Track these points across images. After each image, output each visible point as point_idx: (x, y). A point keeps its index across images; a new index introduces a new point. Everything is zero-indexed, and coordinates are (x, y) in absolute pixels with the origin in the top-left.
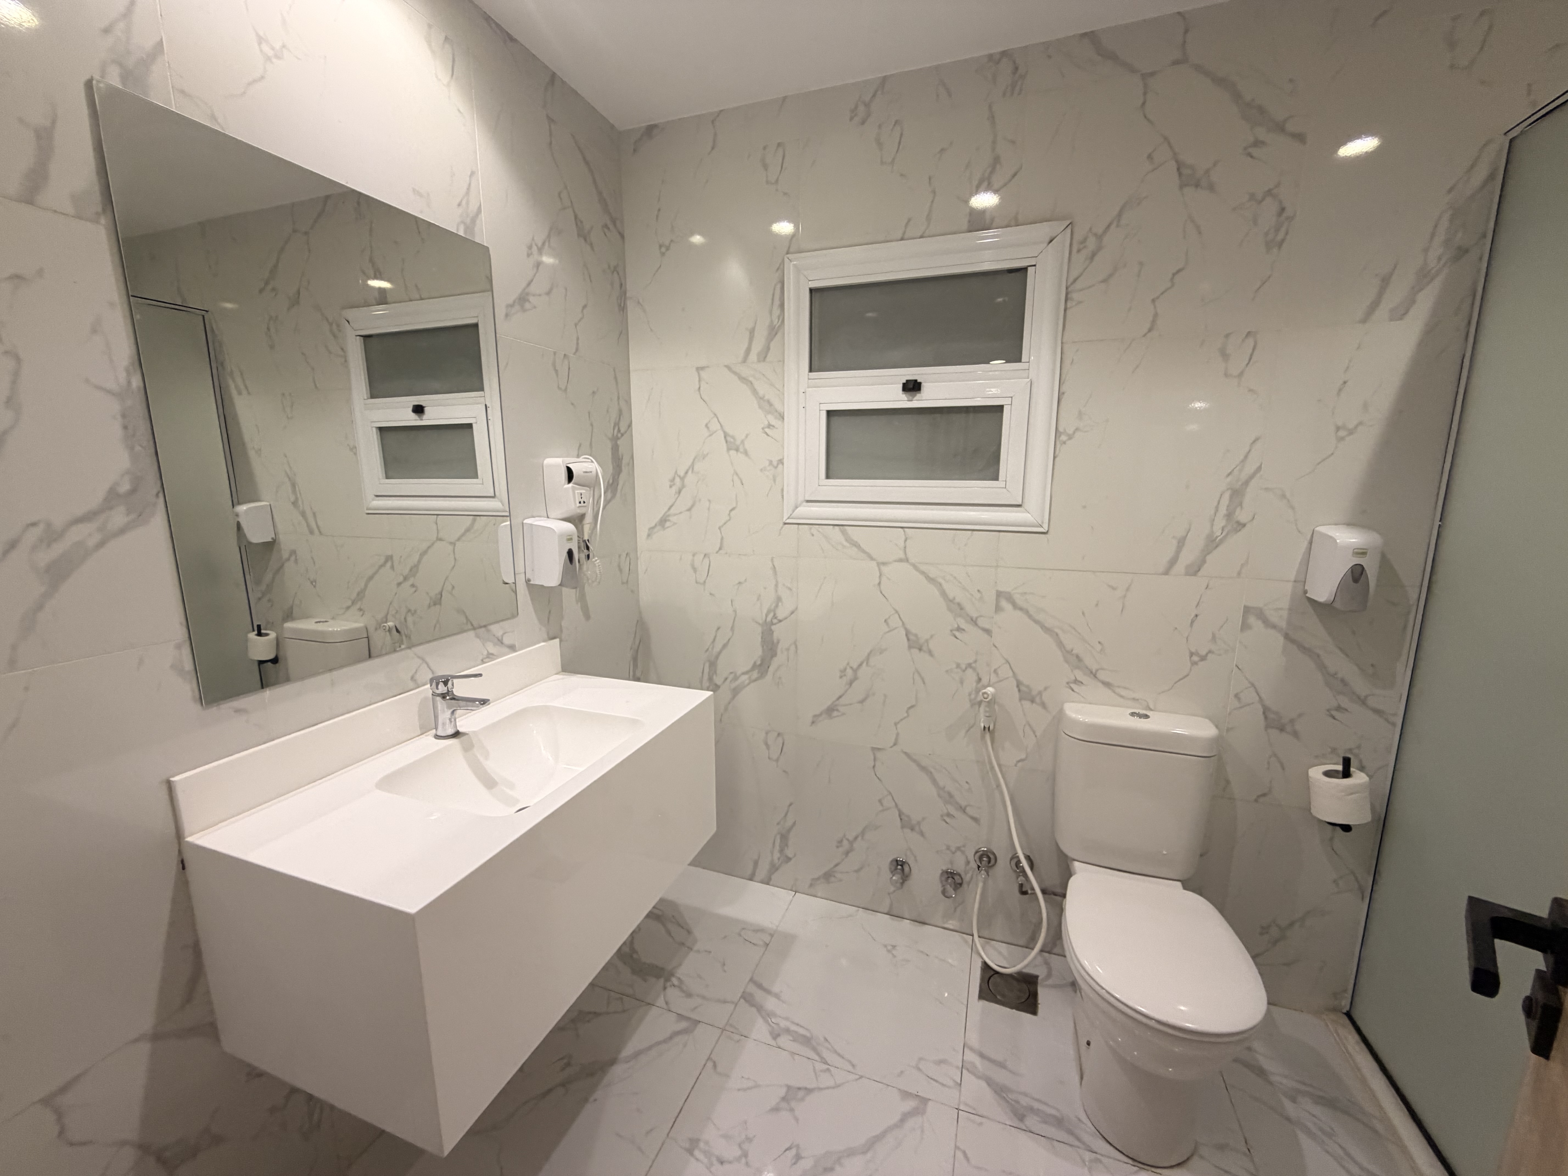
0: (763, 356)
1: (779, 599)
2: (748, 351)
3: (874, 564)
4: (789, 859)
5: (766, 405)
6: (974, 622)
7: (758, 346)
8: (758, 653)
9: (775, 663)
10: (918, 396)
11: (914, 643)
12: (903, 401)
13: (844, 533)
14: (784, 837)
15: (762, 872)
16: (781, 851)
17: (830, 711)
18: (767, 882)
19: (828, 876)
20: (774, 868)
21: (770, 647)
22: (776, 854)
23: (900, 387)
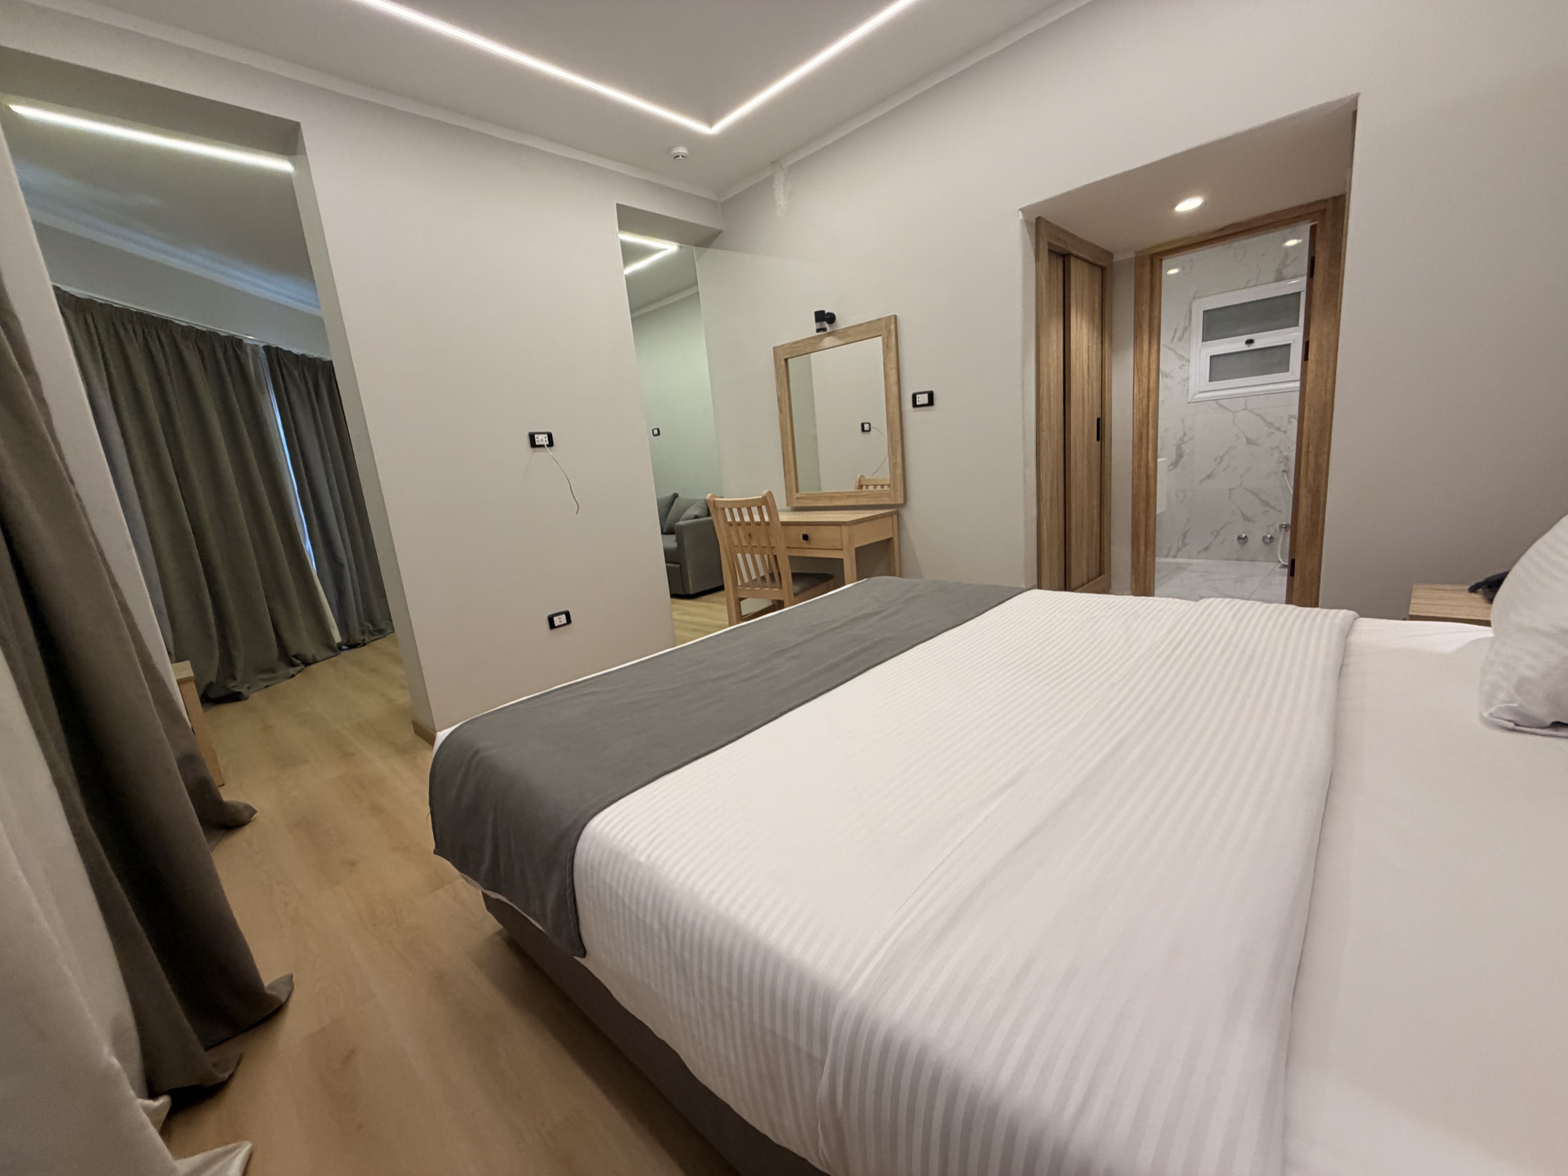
0: (1180, 339)
1: (1185, 434)
2: (1174, 337)
3: (1231, 413)
4: (1187, 543)
5: (1181, 357)
6: (1278, 429)
7: (1178, 335)
8: (1174, 457)
9: (1183, 459)
10: (1252, 345)
11: (1250, 442)
12: (1246, 348)
13: (1217, 403)
14: (1185, 536)
15: (1173, 553)
16: (1183, 542)
17: (1209, 477)
18: (1174, 557)
19: (1206, 549)
20: (1179, 550)
21: (1180, 455)
22: (1180, 543)
23: (1244, 342)
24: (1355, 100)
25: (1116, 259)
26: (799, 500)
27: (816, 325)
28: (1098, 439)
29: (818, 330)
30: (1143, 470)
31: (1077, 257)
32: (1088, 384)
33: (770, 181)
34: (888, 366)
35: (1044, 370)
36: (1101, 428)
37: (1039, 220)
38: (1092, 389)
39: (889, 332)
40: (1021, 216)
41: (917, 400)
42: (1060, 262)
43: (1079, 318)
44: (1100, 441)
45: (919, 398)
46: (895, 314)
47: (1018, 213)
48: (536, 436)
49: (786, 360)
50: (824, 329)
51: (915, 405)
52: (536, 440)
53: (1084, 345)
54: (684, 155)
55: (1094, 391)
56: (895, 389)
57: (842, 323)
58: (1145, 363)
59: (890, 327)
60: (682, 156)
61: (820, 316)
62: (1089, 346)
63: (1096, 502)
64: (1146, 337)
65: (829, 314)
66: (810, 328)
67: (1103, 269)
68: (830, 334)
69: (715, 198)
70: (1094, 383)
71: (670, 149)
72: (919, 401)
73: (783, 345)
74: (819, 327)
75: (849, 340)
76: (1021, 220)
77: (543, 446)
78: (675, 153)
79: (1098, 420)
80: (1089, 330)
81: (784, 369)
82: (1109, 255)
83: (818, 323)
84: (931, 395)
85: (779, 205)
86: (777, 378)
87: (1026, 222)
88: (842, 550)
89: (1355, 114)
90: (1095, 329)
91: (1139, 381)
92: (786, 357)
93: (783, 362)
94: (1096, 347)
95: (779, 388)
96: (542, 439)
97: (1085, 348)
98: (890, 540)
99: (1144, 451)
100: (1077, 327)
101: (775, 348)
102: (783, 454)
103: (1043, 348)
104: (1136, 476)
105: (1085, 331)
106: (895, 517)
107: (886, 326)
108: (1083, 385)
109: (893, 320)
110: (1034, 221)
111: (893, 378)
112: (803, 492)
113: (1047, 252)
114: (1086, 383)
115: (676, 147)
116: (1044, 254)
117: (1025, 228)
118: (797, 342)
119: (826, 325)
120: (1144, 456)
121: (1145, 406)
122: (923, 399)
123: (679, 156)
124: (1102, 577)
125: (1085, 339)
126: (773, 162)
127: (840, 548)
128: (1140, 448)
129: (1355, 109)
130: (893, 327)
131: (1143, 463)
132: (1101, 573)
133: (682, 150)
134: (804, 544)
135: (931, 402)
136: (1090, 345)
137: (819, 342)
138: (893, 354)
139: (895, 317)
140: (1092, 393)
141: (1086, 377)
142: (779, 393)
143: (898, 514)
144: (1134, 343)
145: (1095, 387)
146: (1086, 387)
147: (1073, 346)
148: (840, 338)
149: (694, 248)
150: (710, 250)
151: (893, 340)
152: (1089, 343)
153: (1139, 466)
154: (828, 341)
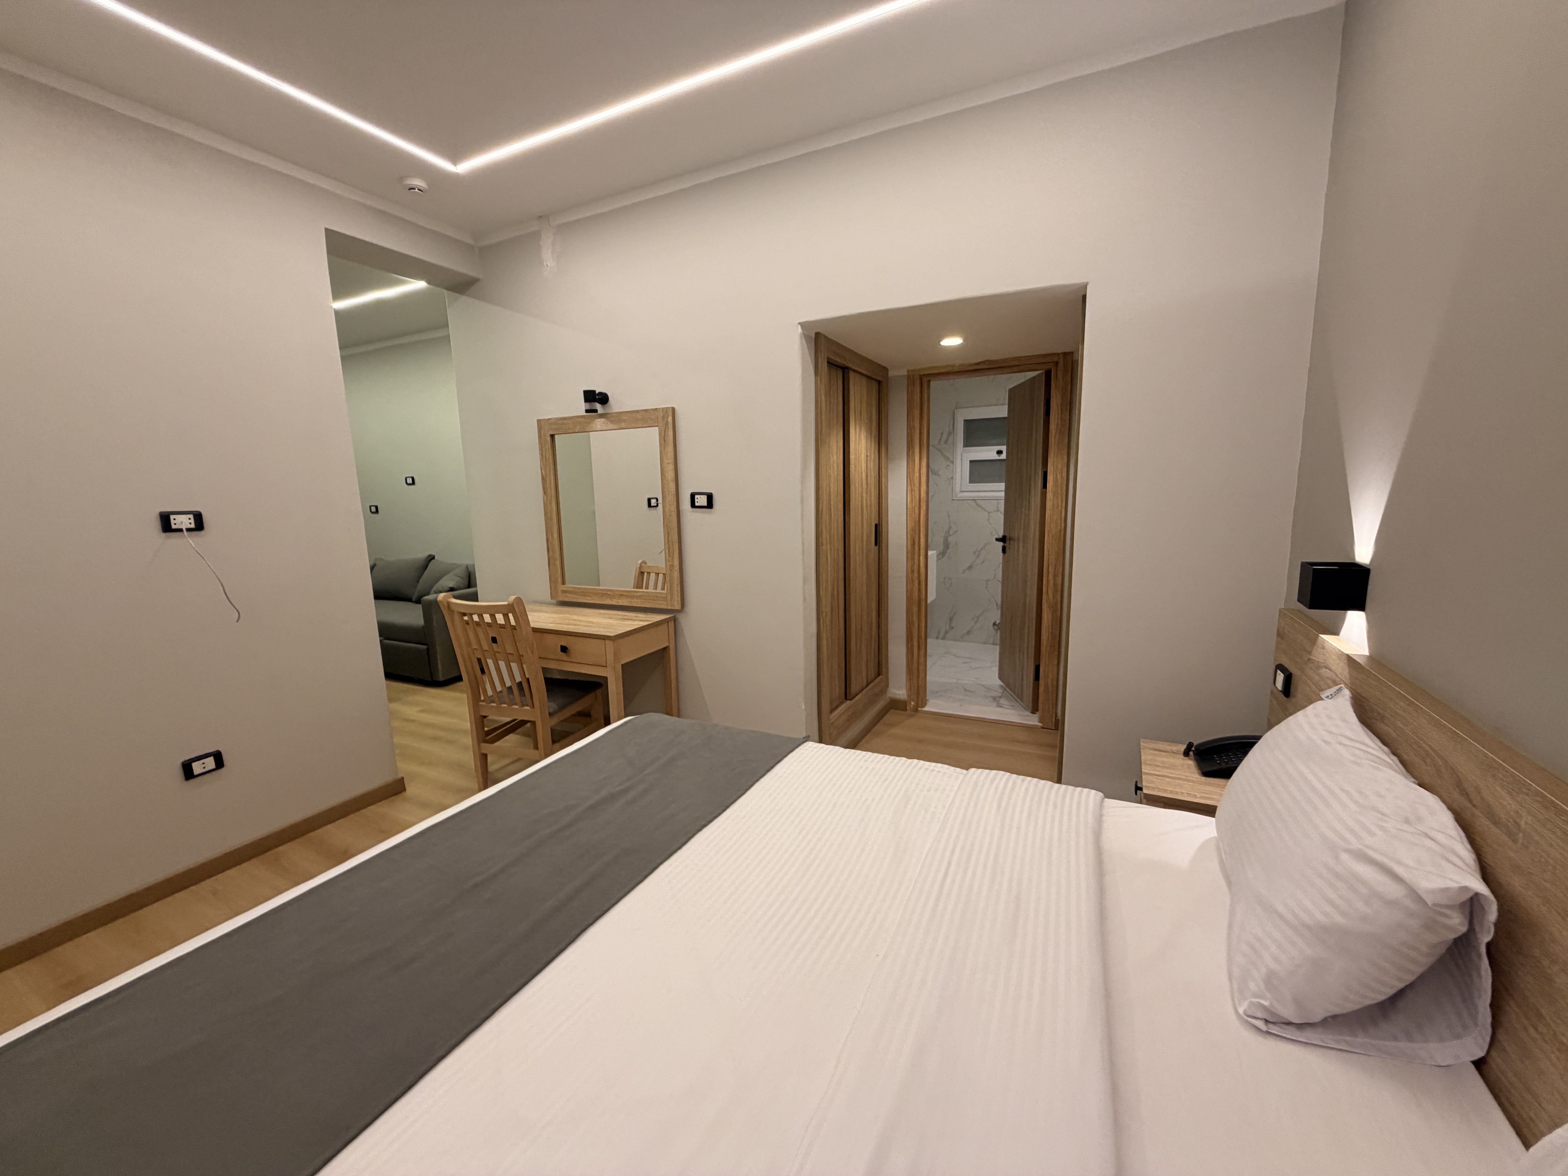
0: (948, 442)
1: (950, 527)
2: (941, 442)
3: (986, 513)
4: (953, 628)
5: (947, 458)
7: (944, 438)
8: (941, 548)
9: (949, 551)
10: (1002, 455)
12: (996, 457)
13: (976, 503)
14: (951, 619)
15: (941, 635)
16: (950, 625)
17: (970, 568)
18: (943, 638)
19: (968, 633)
20: (946, 632)
21: (947, 545)
22: (948, 627)
23: (995, 453)
24: (1085, 286)
25: (891, 373)
26: (565, 594)
27: (585, 406)
28: (876, 544)
29: (587, 411)
30: (916, 575)
31: (854, 371)
32: (867, 493)
33: (536, 236)
34: (666, 461)
35: (824, 484)
36: (879, 533)
37: (818, 335)
38: (871, 497)
39: (667, 423)
40: (800, 329)
41: (696, 500)
42: (840, 373)
43: (857, 430)
44: (878, 546)
45: (697, 498)
46: (673, 406)
47: (798, 326)
48: (172, 517)
49: (552, 436)
50: (596, 411)
51: (693, 505)
52: (172, 522)
53: (863, 455)
54: (421, 188)
55: (873, 499)
56: (672, 486)
57: (616, 405)
58: (917, 475)
59: (667, 419)
60: (418, 190)
61: (590, 396)
62: (867, 456)
63: (874, 606)
64: (917, 450)
65: (600, 393)
66: (580, 407)
67: (879, 382)
68: (602, 416)
69: (471, 241)
70: (873, 490)
71: (401, 179)
72: (697, 502)
73: (549, 419)
74: (588, 408)
75: (623, 425)
76: (801, 334)
77: (181, 530)
78: (409, 185)
79: (876, 525)
80: (866, 439)
81: (549, 445)
82: (885, 370)
83: (588, 404)
84: (710, 497)
85: (547, 265)
86: (542, 455)
87: (805, 336)
88: (606, 667)
89: (1084, 297)
90: (873, 440)
91: (912, 491)
92: (552, 433)
93: (549, 439)
94: (874, 456)
95: (543, 466)
96: (184, 522)
97: (863, 456)
98: (665, 649)
99: (916, 557)
100: (856, 439)
101: (539, 421)
102: (547, 540)
103: (823, 462)
104: (909, 581)
105: (863, 441)
106: (671, 624)
107: (663, 418)
108: (862, 493)
109: (670, 413)
110: (814, 336)
111: (670, 475)
112: (569, 585)
113: (826, 363)
114: (864, 491)
115: (411, 177)
116: (824, 366)
117: (804, 342)
118: (565, 419)
119: (598, 406)
120: (916, 562)
121: (917, 516)
122: (701, 500)
123: (414, 189)
124: (880, 677)
125: (864, 452)
126: (540, 217)
127: (605, 665)
128: (913, 554)
129: (1084, 294)
130: (670, 419)
131: (916, 567)
132: (879, 674)
133: (418, 182)
134: (563, 656)
135: (710, 505)
136: (869, 454)
137: (589, 423)
138: (670, 449)
139: (673, 409)
140: (871, 500)
141: (864, 486)
142: (543, 472)
143: (675, 620)
144: (907, 453)
145: (873, 494)
146: (864, 495)
147: (852, 457)
148: (612, 422)
149: (445, 291)
150: (464, 298)
151: (671, 433)
152: (867, 452)
153: (913, 571)
154: (599, 423)
